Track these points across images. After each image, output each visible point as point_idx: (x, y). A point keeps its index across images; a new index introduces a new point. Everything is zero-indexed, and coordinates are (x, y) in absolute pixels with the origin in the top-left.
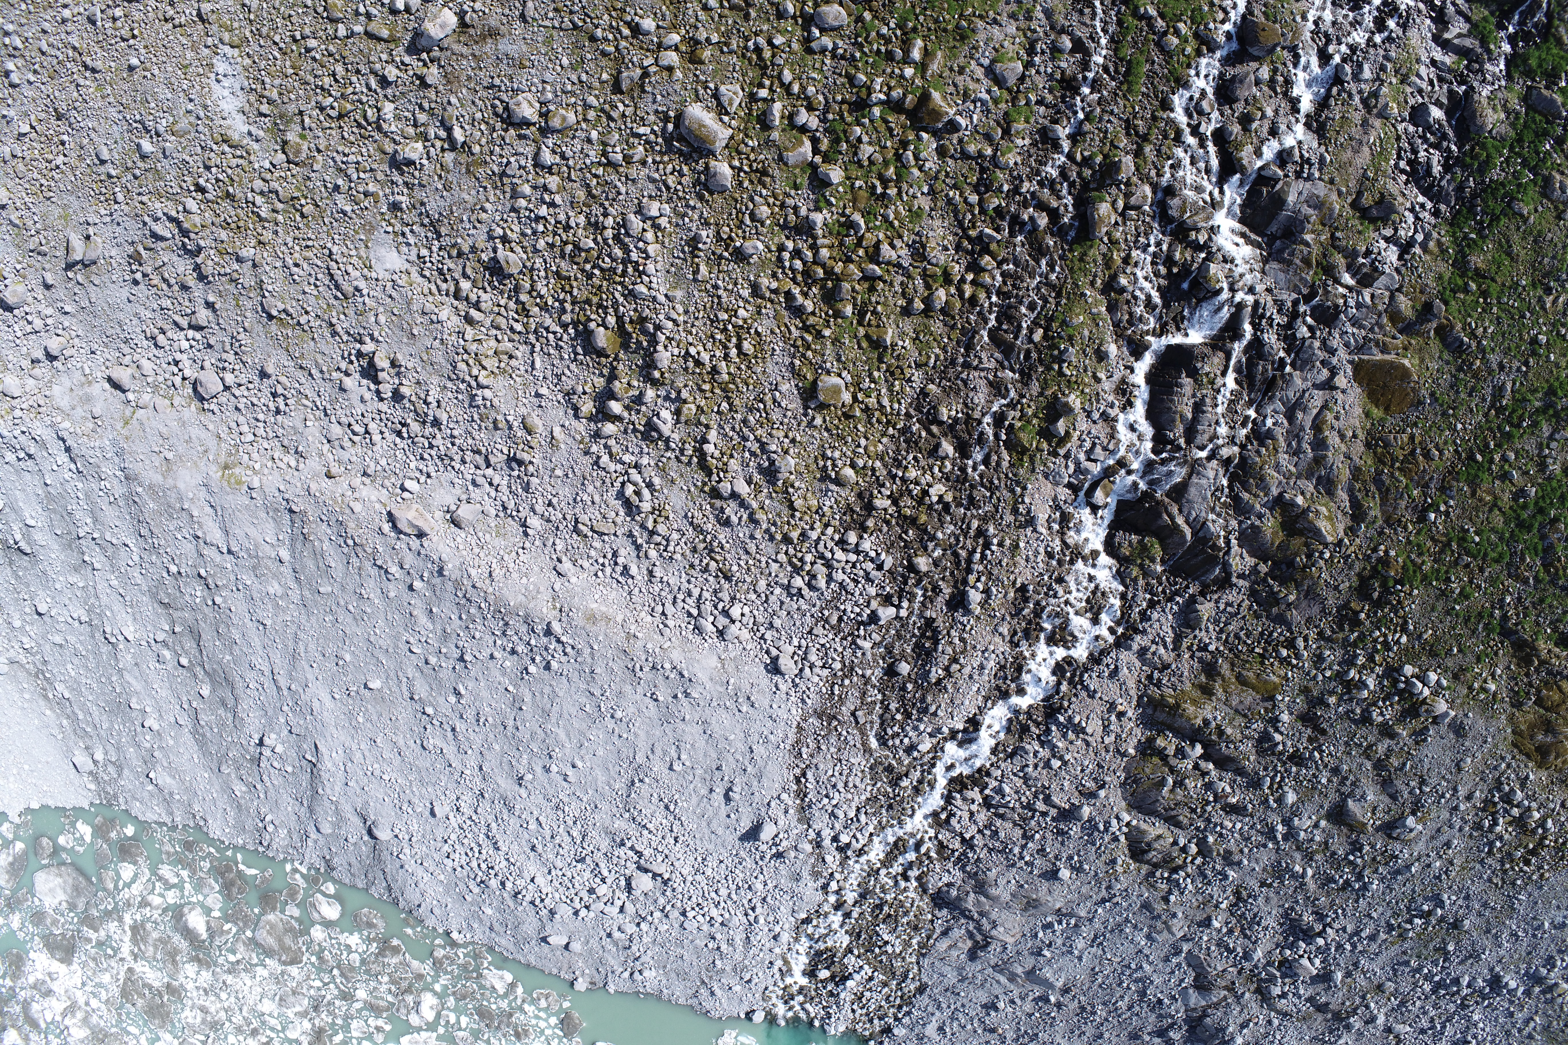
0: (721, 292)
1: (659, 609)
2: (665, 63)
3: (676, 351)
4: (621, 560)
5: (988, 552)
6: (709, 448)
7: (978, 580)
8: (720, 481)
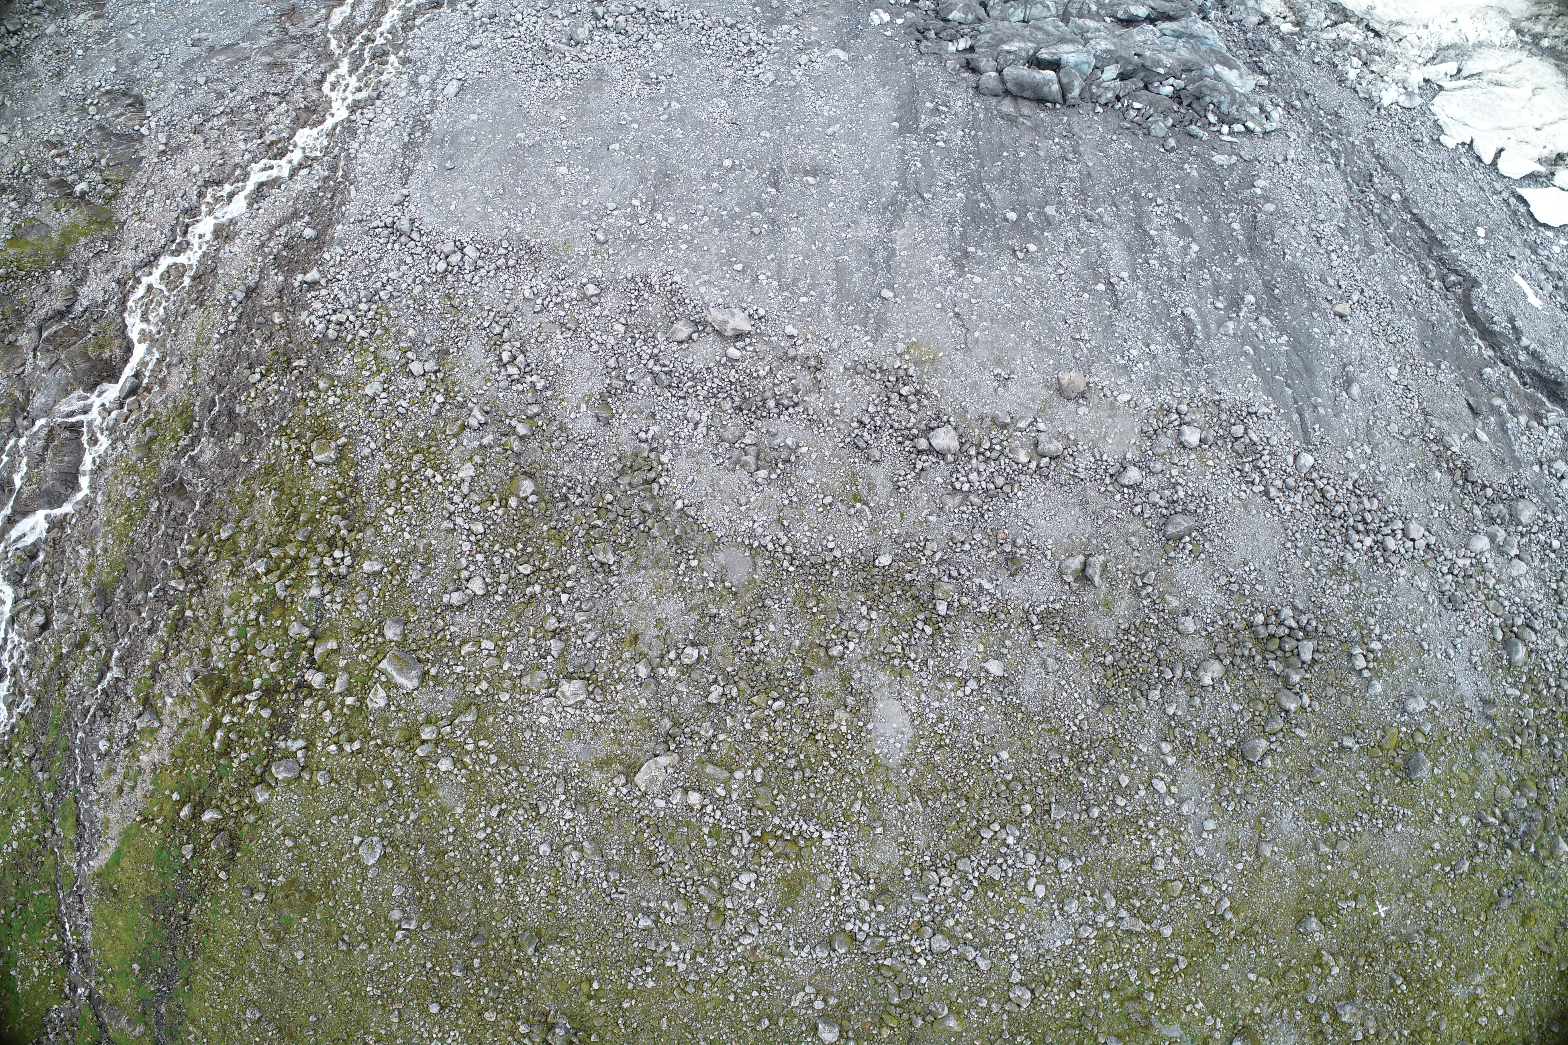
0: (408, 529)
2: (432, 728)
3: (454, 477)
4: (539, 301)
6: (440, 399)
8: (435, 372)
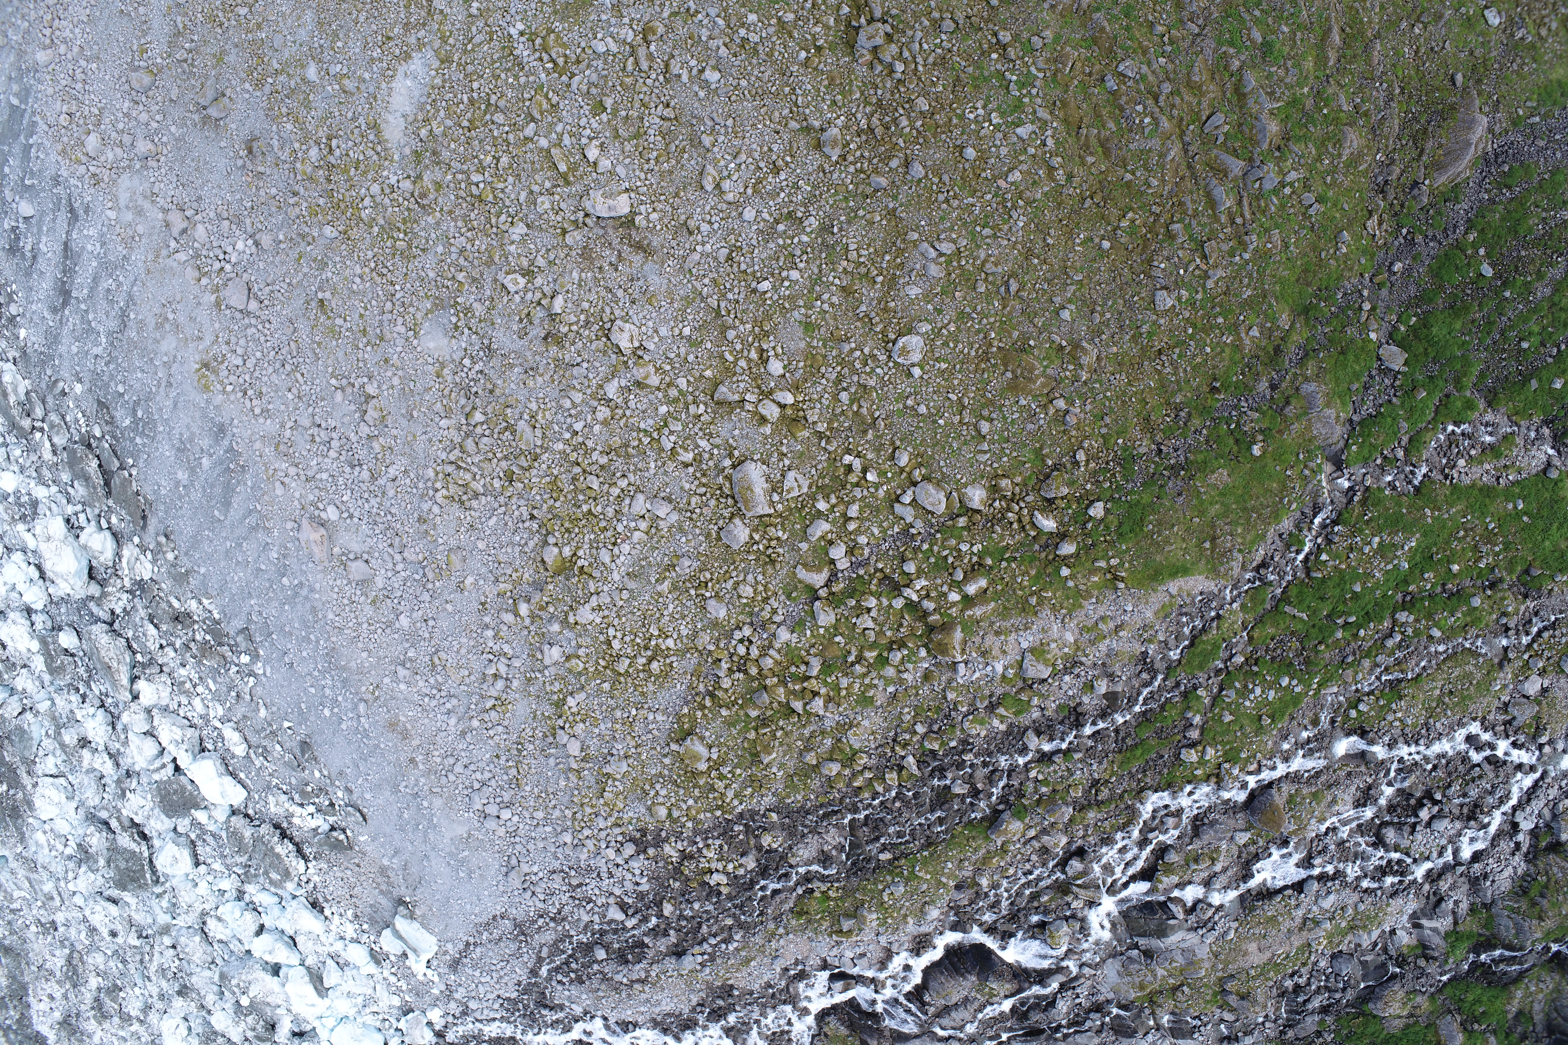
1: (451, 761)
2: (764, 412)
3: (598, 620)
4: (448, 706)
5: (724, 946)
6: (571, 702)
7: (702, 954)
8: (563, 728)
